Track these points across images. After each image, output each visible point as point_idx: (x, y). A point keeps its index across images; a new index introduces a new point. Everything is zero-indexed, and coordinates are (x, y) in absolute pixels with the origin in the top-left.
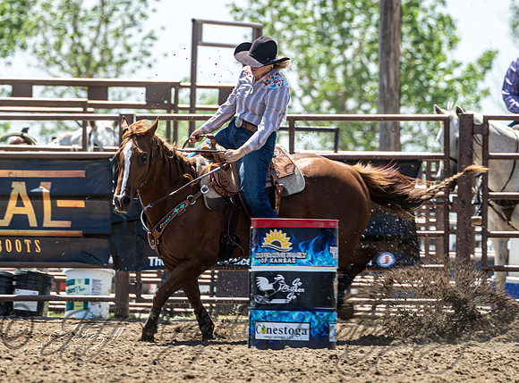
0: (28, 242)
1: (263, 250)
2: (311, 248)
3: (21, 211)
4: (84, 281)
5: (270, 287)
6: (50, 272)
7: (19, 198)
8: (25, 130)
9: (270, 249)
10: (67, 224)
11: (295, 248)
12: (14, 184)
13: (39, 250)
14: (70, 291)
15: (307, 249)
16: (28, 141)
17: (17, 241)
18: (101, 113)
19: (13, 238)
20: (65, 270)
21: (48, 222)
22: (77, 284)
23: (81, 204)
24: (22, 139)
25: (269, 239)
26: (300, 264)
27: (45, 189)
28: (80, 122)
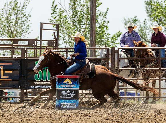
1: (63, 84)
5: (66, 94)
9: (66, 84)
10: (7, 77)
20: (7, 89)
21: (2, 77)
23: (11, 72)
26: (74, 88)
27: (2, 68)
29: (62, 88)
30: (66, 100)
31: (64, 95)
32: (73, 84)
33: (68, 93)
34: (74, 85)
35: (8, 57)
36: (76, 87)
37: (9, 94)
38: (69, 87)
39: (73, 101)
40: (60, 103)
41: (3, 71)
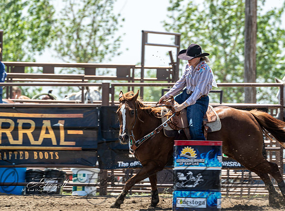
0: (51, 153)
1: (181, 158)
2: (207, 156)
3: (47, 136)
4: (82, 175)
6: (64, 170)
7: (47, 129)
8: (50, 92)
9: (185, 158)
10: (73, 143)
11: (198, 157)
12: (44, 122)
13: (57, 157)
14: (75, 181)
15: (205, 157)
16: (52, 98)
17: (46, 153)
18: (92, 82)
19: (43, 151)
20: (72, 169)
21: (62, 142)
22: (78, 177)
23: (81, 132)
24: (48, 97)
25: (184, 152)
26: (201, 166)
27: (61, 124)
28: (81, 87)
29: (178, 166)
30: (185, 192)
34: (201, 160)
36: (207, 164)
37: (76, 178)
38: (190, 164)
39: (198, 194)
41: (63, 131)
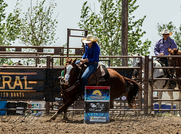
0: (20, 93)
2: (106, 95)
4: (36, 105)
5: (95, 106)
8: (20, 61)
10: (31, 88)
12: (16, 77)
17: (17, 94)
20: (31, 101)
26: (104, 100)
27: (25, 78)
29: (91, 100)
30: (96, 114)
31: (93, 108)
32: (103, 95)
33: (97, 106)
34: (104, 97)
35: (32, 67)
36: (106, 99)
37: (33, 106)
38: (98, 99)
39: (103, 114)
40: (88, 116)
41: (26, 82)
